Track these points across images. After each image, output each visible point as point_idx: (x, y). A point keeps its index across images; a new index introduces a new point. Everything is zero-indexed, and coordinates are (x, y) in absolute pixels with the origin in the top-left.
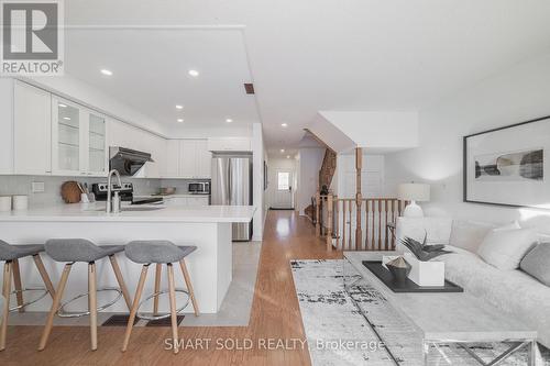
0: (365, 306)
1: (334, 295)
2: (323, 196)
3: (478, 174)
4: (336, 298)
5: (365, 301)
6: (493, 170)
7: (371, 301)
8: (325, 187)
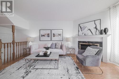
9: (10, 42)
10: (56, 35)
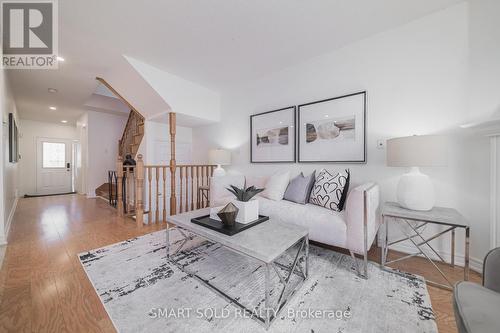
0: (193, 268)
1: (157, 271)
2: (128, 167)
3: (258, 143)
4: (161, 273)
5: (193, 261)
6: (266, 140)
7: (197, 259)
8: (129, 157)
9: (162, 164)
10: (323, 132)
